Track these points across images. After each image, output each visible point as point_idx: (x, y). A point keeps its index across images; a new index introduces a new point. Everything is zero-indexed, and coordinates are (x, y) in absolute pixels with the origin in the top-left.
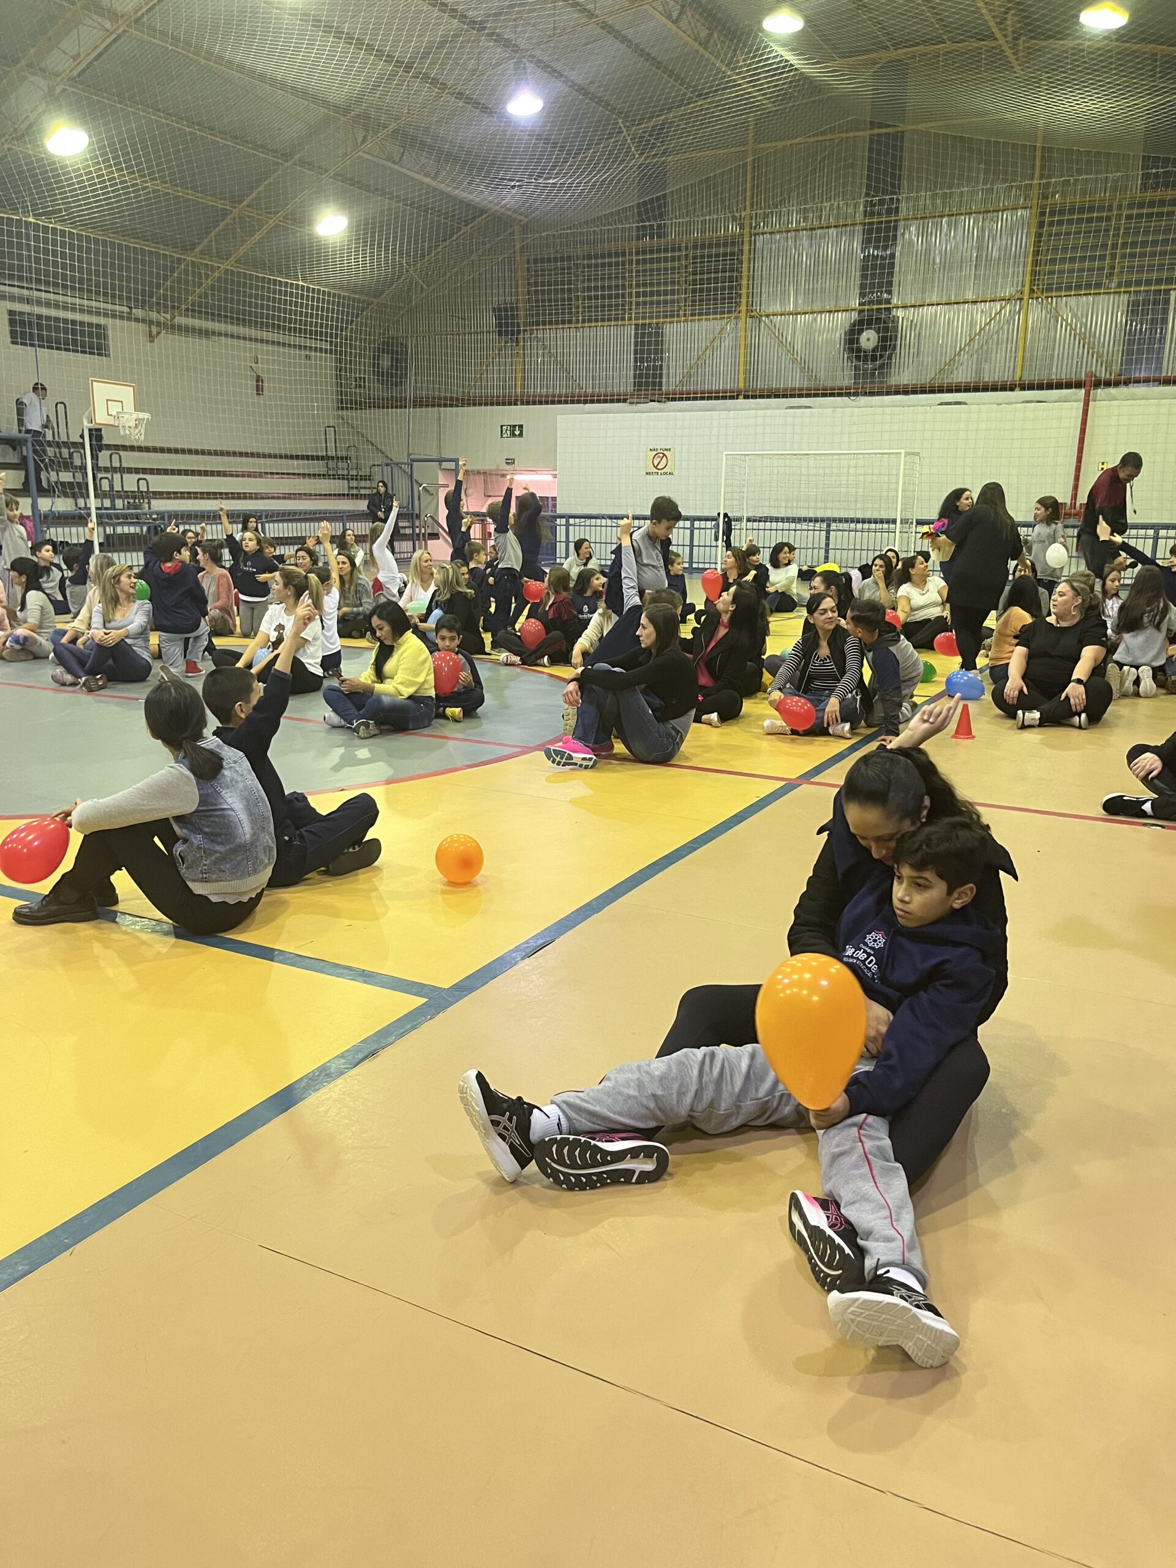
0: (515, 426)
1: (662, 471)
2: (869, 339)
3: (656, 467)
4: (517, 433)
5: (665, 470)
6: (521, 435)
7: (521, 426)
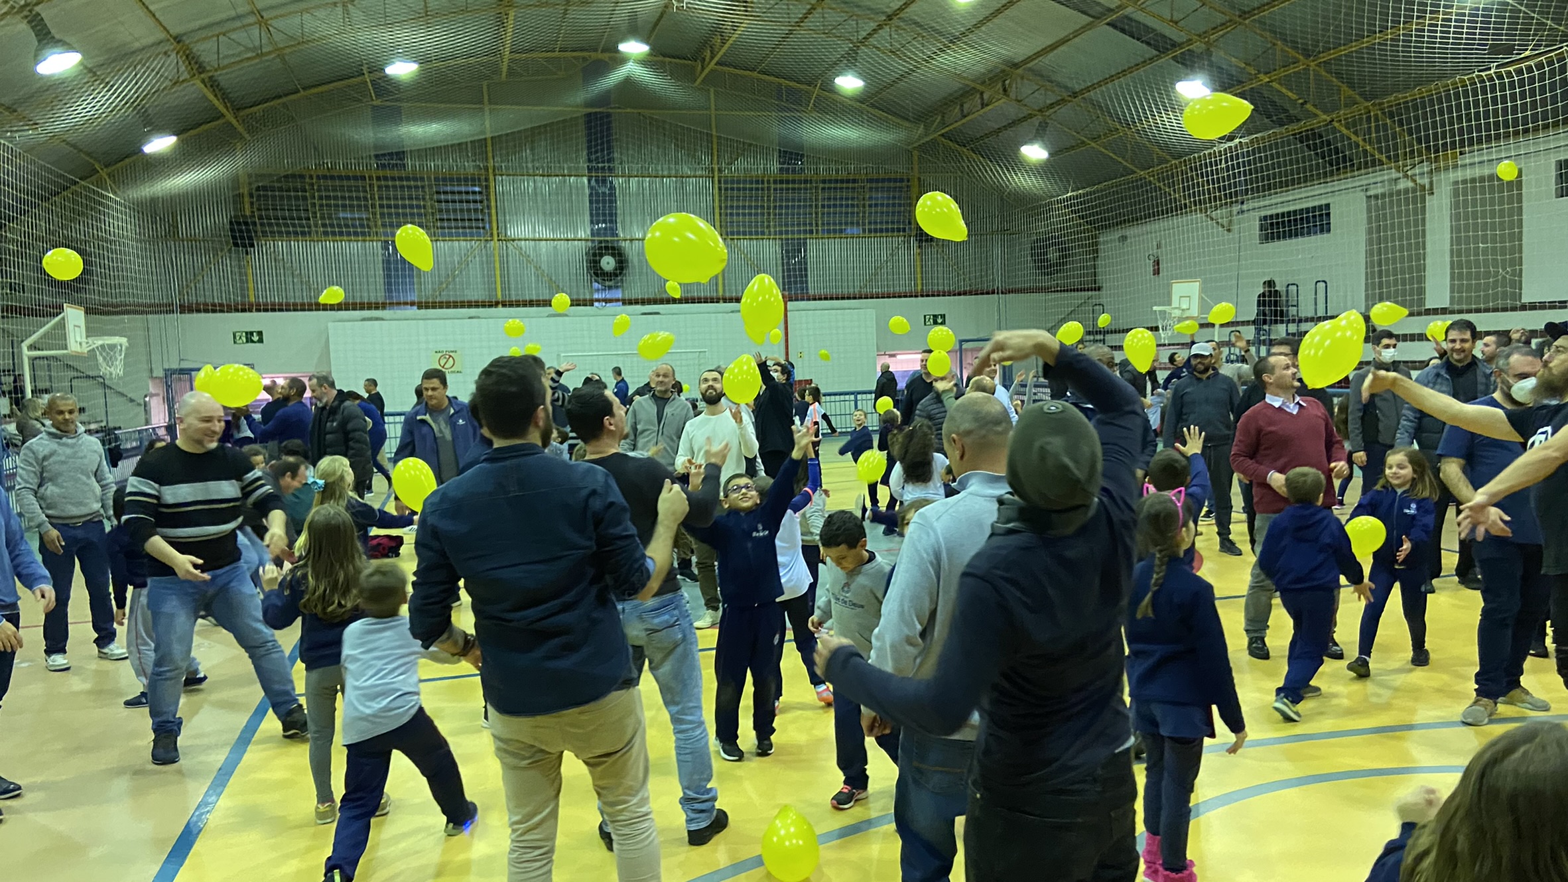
0: (252, 333)
2: (608, 263)
4: (256, 338)
6: (261, 341)
7: (260, 333)
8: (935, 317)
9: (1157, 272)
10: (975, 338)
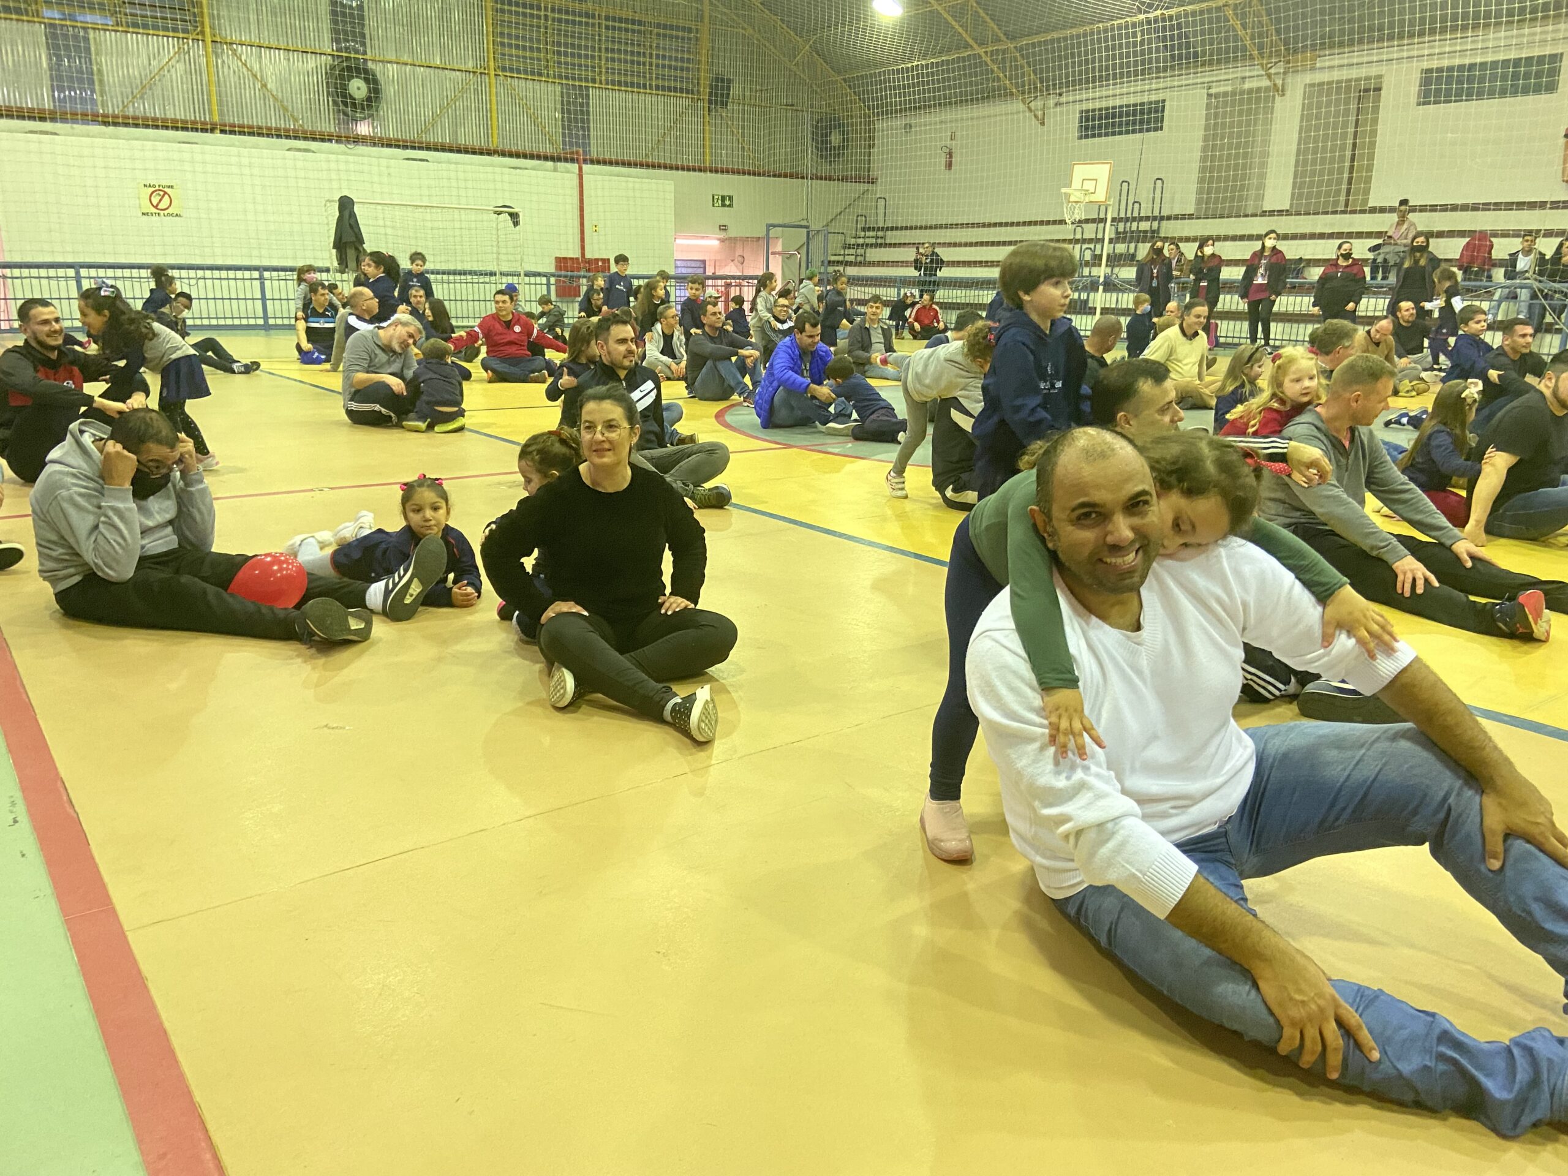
1: (166, 212)
2: (358, 89)
3: (156, 207)
5: (170, 211)
8: (723, 198)
9: (949, 165)
10: (781, 222)
